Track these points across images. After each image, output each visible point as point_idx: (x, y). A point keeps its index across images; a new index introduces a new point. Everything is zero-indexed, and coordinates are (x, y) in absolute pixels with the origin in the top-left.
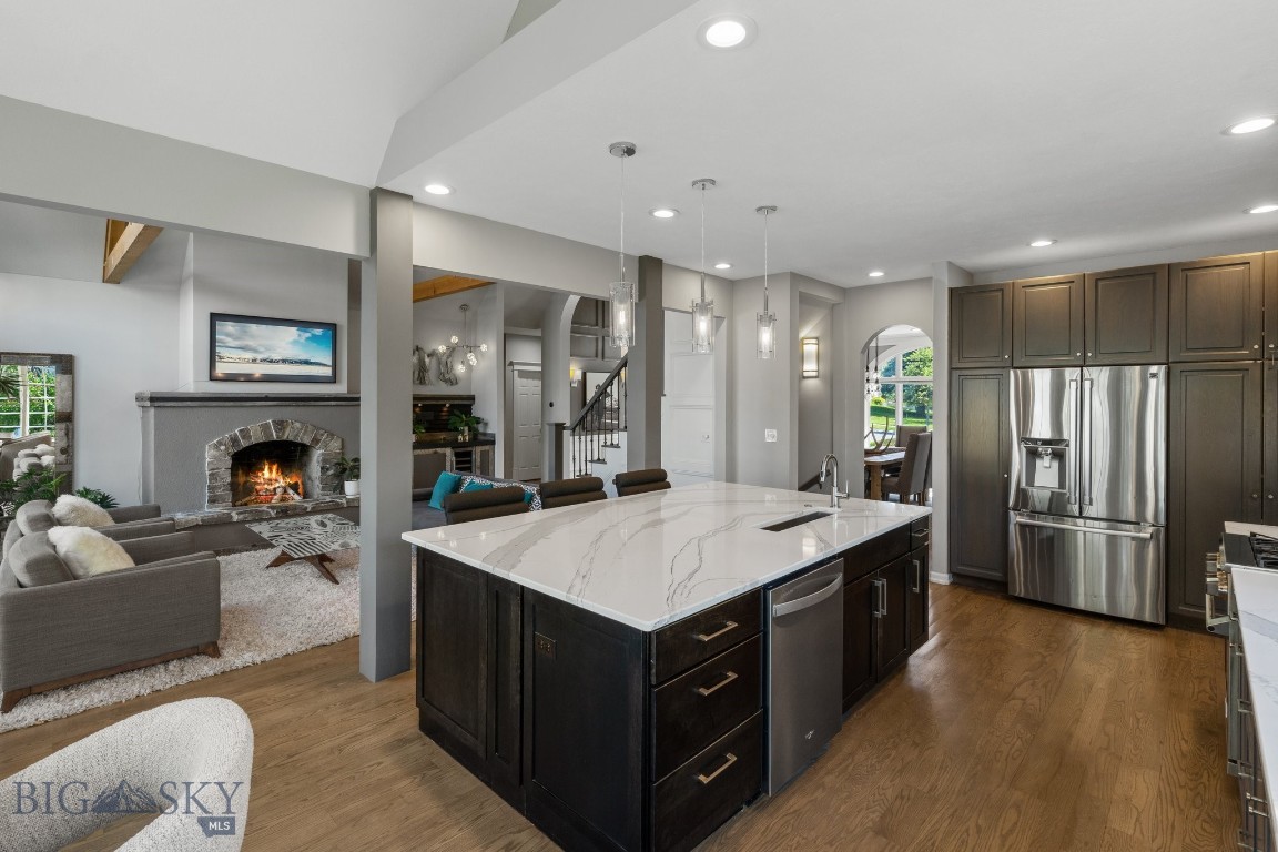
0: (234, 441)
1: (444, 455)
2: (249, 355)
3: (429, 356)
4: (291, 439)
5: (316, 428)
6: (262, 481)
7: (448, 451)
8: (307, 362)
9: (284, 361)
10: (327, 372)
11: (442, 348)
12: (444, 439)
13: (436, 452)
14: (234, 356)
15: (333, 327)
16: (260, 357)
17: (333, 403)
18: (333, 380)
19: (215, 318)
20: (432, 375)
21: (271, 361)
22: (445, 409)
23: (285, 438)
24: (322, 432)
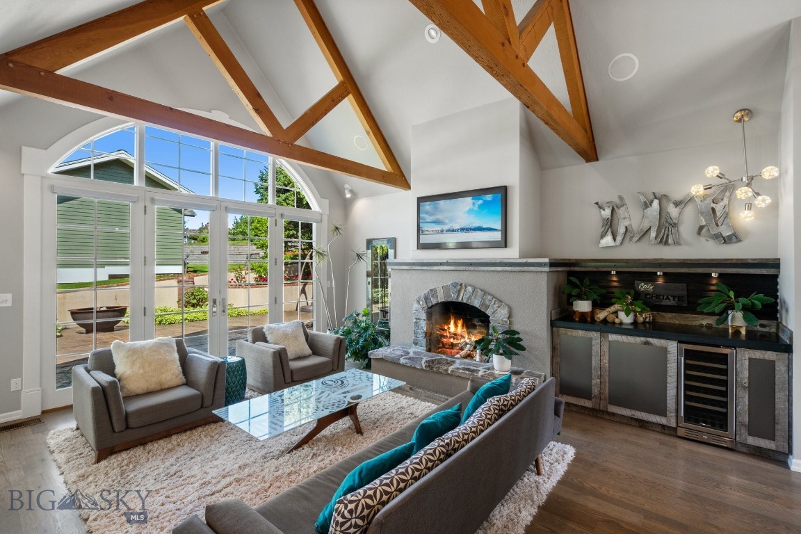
0: (426, 299)
1: (665, 351)
2: (438, 228)
3: (677, 204)
4: (465, 301)
5: (485, 293)
6: (448, 335)
7: (672, 346)
8: (480, 229)
9: (462, 230)
10: (497, 236)
11: (697, 190)
12: (709, 327)
13: (647, 343)
14: (430, 229)
15: (503, 191)
16: (446, 228)
17: (499, 269)
18: (504, 243)
19: (421, 200)
20: (686, 229)
21: (453, 231)
22: (714, 282)
23: (460, 300)
24: (490, 297)
